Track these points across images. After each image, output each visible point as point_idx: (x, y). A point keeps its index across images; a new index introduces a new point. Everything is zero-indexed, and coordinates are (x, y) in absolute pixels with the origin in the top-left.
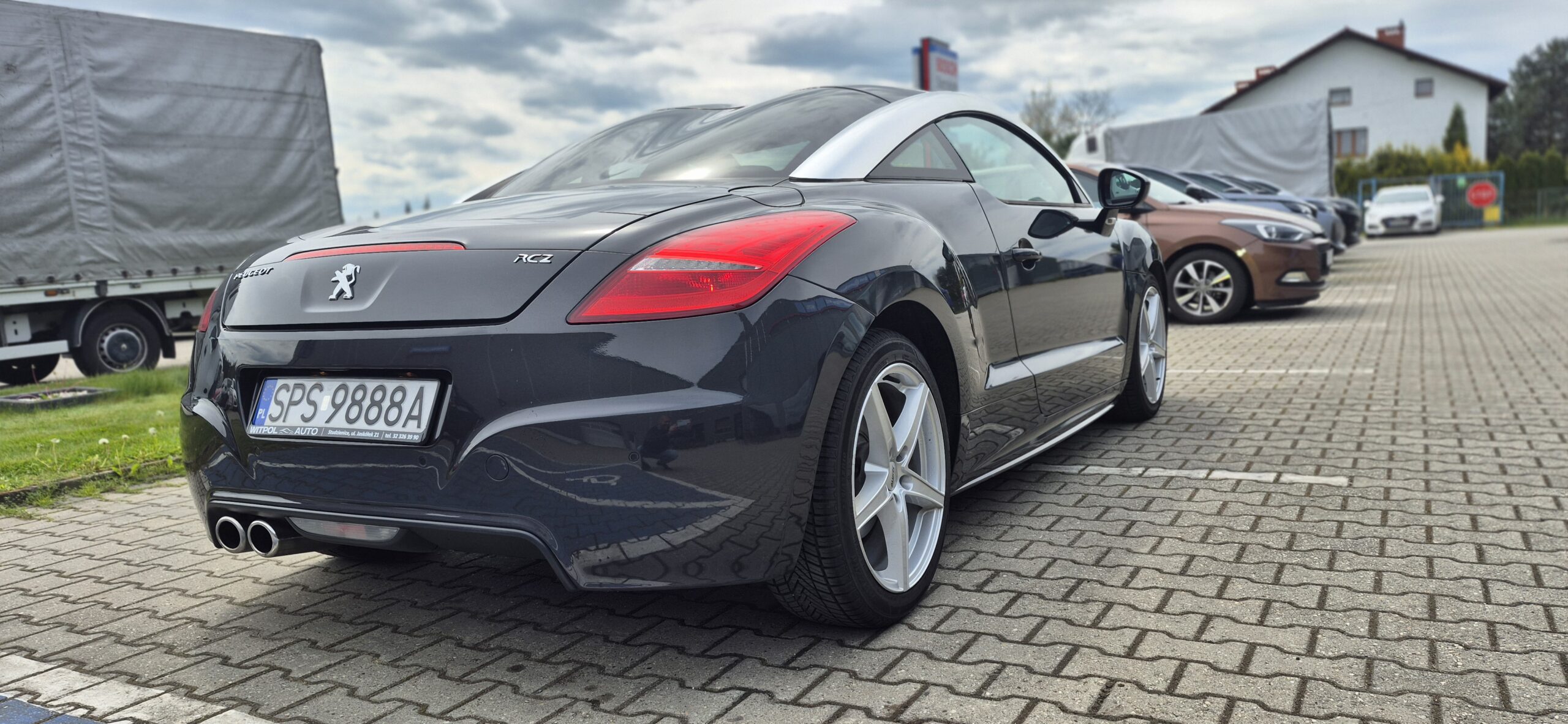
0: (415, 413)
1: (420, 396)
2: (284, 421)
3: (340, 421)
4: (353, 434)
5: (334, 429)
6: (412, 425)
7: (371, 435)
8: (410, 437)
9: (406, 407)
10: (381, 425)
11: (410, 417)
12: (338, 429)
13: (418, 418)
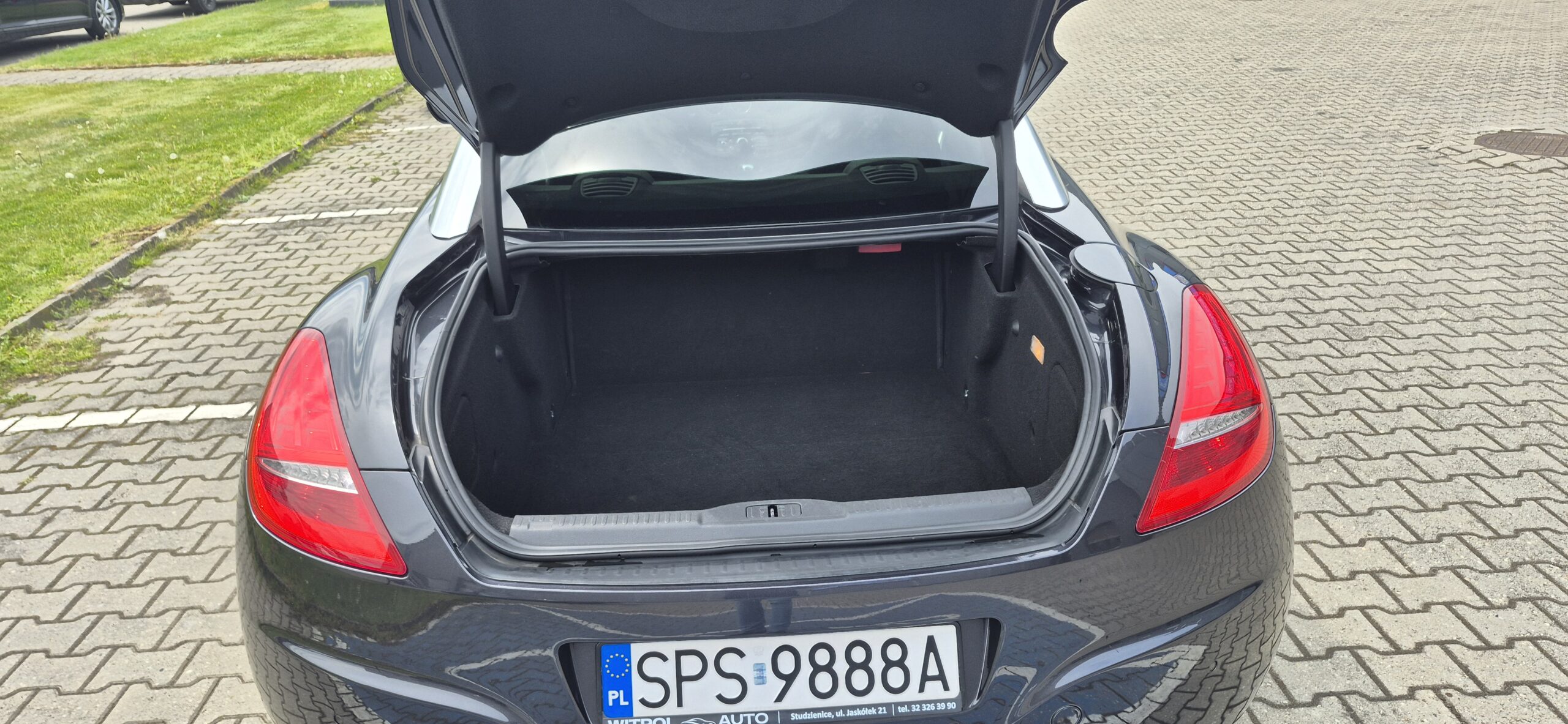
0: (933, 670)
1: (931, 645)
2: (680, 704)
3: (800, 697)
4: (840, 714)
5: (800, 711)
6: (934, 690)
7: (873, 711)
8: (941, 707)
9: (914, 663)
10: (878, 695)
11: (925, 678)
12: (809, 710)
13: (941, 677)
